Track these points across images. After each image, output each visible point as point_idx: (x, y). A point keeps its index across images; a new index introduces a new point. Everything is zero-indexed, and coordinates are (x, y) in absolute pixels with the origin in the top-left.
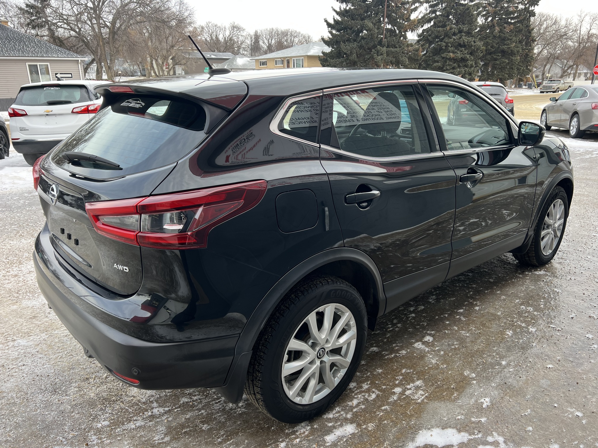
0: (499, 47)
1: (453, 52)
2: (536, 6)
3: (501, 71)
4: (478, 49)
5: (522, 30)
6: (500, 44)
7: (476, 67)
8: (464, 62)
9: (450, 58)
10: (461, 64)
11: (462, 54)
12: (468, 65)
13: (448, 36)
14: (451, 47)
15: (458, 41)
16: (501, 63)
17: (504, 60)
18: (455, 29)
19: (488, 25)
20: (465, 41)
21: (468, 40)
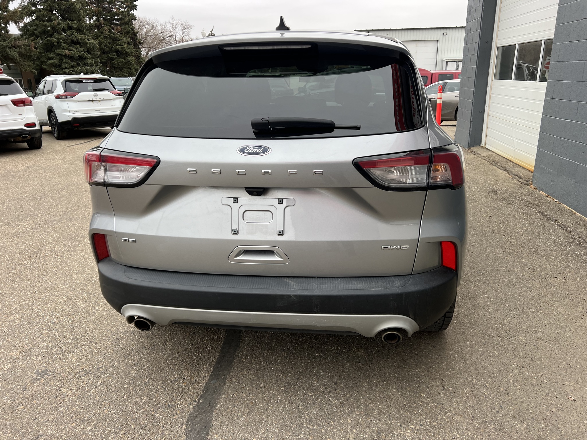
0: (112, 47)
1: (68, 49)
2: (135, 10)
3: (121, 71)
4: (94, 48)
5: (129, 31)
6: (113, 44)
7: (96, 66)
8: (82, 60)
9: (66, 55)
10: (80, 63)
11: (78, 51)
12: (88, 63)
13: (57, 32)
14: (64, 43)
15: (70, 37)
16: (118, 63)
17: (120, 60)
18: (63, 25)
19: (96, 24)
20: (78, 38)
21: (81, 37)
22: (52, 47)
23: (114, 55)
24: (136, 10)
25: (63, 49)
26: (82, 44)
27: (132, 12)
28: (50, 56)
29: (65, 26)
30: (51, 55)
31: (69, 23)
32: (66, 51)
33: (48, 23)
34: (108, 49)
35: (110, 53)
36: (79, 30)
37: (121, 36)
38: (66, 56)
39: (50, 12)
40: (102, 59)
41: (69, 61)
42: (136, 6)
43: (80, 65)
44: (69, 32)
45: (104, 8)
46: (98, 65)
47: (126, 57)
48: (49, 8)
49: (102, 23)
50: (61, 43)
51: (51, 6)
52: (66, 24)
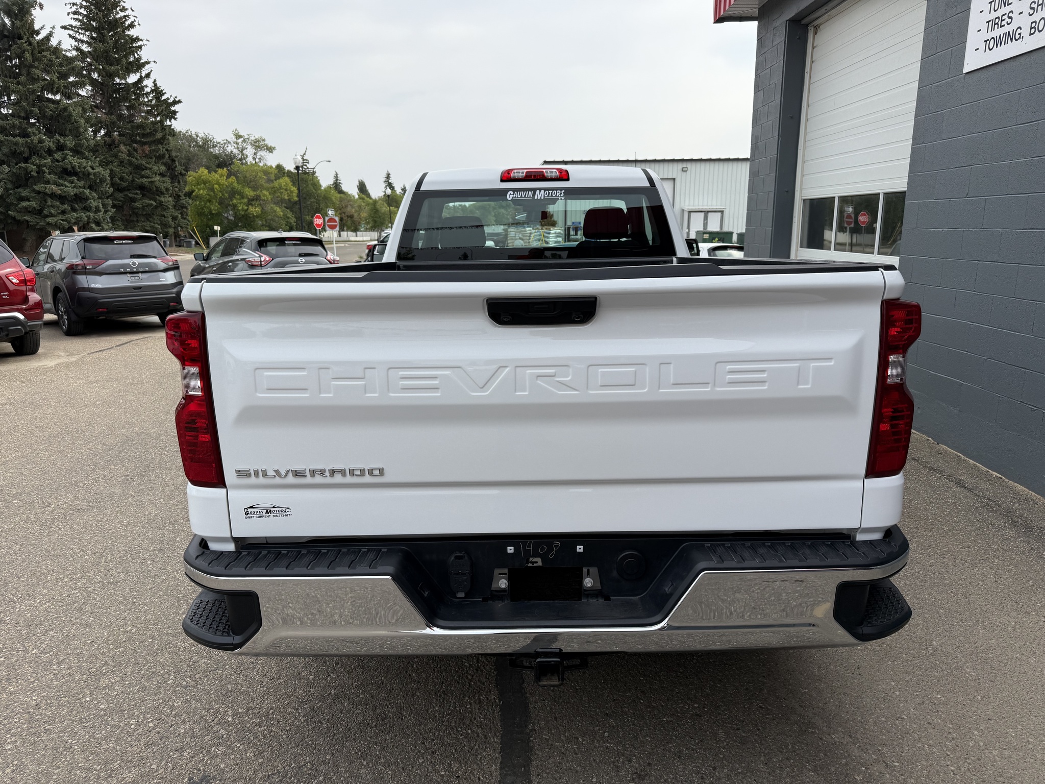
0: (133, 180)
1: (55, 183)
2: (173, 120)
3: (148, 219)
4: (102, 181)
5: (164, 155)
6: (134, 175)
7: (106, 212)
8: (81, 202)
9: (52, 193)
10: (76, 206)
11: (74, 187)
12: (91, 207)
13: (38, 154)
14: (50, 173)
15: (60, 164)
16: (144, 207)
17: (147, 201)
18: (49, 143)
19: (105, 142)
20: (75, 165)
21: (79, 163)
22: (27, 180)
23: (136, 194)
24: (175, 119)
25: (48, 182)
26: (81, 175)
27: (168, 123)
28: (23, 195)
29: (51, 144)
30: (25, 193)
31: (59, 140)
32: (53, 187)
33: (21, 140)
34: (125, 184)
35: (129, 190)
36: (77, 152)
37: (148, 163)
38: (53, 196)
39: (26, 121)
40: (115, 199)
41: (58, 203)
42: (175, 112)
43: (77, 210)
44: (58, 156)
45: (120, 117)
46: (108, 211)
47: (157, 197)
48: (23, 114)
49: (117, 141)
50: (45, 172)
51: (27, 111)
52: (53, 142)
